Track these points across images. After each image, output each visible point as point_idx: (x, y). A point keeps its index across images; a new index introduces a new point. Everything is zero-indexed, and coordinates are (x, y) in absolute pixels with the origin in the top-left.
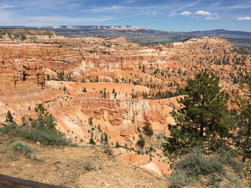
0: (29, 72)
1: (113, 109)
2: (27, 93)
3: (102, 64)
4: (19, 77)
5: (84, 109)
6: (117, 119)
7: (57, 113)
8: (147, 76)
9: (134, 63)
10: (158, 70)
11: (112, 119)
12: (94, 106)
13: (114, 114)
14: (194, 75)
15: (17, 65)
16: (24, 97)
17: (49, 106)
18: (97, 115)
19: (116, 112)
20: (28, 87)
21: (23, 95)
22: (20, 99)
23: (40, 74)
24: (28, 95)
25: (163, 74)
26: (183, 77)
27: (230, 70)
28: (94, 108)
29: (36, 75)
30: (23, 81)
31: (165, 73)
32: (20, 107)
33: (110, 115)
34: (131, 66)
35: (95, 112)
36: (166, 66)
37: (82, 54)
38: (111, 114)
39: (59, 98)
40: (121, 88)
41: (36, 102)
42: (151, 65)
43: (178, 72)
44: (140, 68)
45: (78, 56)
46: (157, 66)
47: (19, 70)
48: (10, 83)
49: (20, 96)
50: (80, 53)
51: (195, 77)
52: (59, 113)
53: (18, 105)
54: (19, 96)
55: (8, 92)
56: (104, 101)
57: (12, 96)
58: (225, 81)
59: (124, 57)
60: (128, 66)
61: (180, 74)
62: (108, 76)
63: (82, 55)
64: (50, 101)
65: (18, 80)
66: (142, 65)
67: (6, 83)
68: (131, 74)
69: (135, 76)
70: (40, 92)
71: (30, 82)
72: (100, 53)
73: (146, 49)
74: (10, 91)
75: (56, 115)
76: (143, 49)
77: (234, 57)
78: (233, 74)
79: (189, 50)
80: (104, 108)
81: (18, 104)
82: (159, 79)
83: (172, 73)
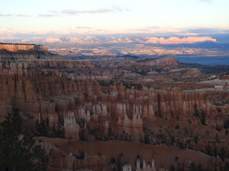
9: (185, 105)
42: (220, 110)
44: (196, 115)
69: (184, 130)
73: (214, 79)
76: (208, 80)
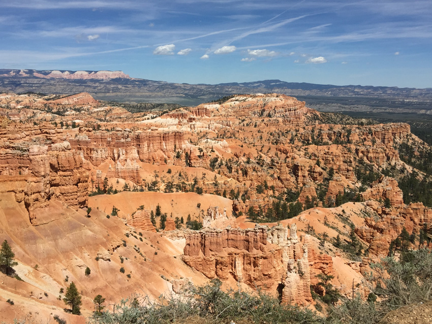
0: (58, 178)
1: (255, 251)
2: (65, 231)
3: (99, 151)
4: (39, 192)
5: (191, 258)
6: (266, 273)
7: (143, 275)
8: (205, 174)
9: (165, 147)
10: (216, 160)
11: (253, 274)
12: (214, 247)
13: (261, 261)
14: (287, 166)
15: (39, 160)
16: (63, 242)
17: (122, 260)
18: (221, 269)
19: (265, 258)
20: (62, 214)
21: (58, 237)
22: (53, 249)
23: (81, 179)
24: (68, 235)
25: (230, 168)
26: (269, 173)
27: (340, 154)
28: (213, 253)
29: (75, 182)
30: (48, 202)
31: (234, 166)
32: (64, 271)
33: (248, 267)
34: (159, 156)
35: (217, 264)
36: (229, 151)
37: (45, 130)
38: (252, 264)
39: (128, 236)
40: (173, 203)
41: (93, 251)
42: (201, 150)
43: (257, 163)
44: (178, 156)
45: (36, 136)
46: (212, 151)
47: (43, 174)
48: (18, 208)
49: (51, 240)
50: (40, 130)
51: (290, 170)
52: (148, 274)
53: (56, 266)
54: (50, 242)
55: (21, 234)
56: (231, 235)
57: (35, 243)
58: (343, 175)
59: (144, 134)
60: (151, 154)
61: (262, 166)
62: (125, 179)
63: (46, 133)
64: (118, 246)
65: (37, 200)
66: (180, 150)
67: (8, 209)
68: (169, 172)
69: (178, 174)
70: (90, 226)
71: (61, 202)
72: (87, 129)
74: (25, 230)
75: (144, 279)
77: (329, 129)
78: (351, 162)
79: (239, 119)
80: (232, 250)
81: (57, 262)
82: (229, 180)
83: (248, 166)
